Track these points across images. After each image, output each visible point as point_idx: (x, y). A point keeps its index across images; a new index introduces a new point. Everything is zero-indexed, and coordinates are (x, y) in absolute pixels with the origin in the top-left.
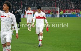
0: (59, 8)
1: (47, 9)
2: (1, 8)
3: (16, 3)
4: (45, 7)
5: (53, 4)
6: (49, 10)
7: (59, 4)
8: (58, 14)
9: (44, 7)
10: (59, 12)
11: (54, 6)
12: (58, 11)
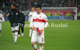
0: (76, 8)
1: (62, 9)
2: (5, 9)
3: (23, 2)
4: (60, 7)
5: (69, 4)
6: (65, 10)
7: (76, 3)
8: (76, 15)
9: (58, 7)
10: (77, 13)
11: (70, 5)
12: (76, 11)
